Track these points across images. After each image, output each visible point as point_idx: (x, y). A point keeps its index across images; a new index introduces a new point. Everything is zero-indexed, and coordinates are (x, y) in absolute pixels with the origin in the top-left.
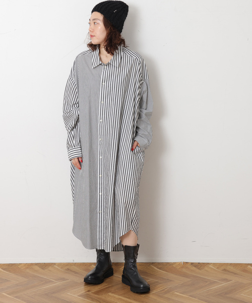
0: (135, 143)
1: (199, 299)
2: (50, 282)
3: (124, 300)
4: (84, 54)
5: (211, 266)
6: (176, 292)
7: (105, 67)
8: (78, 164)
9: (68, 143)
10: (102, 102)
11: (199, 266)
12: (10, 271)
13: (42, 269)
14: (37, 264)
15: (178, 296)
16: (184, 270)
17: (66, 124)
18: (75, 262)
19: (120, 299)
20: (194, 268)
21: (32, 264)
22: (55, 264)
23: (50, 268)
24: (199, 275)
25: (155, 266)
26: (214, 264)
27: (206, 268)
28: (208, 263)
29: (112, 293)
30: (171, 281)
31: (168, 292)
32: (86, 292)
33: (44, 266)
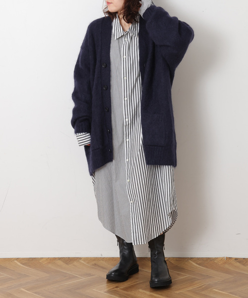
1: (240, 296)
2: (74, 277)
6: (214, 288)
11: (244, 261)
12: (29, 266)
13: (67, 264)
14: (60, 259)
15: (216, 292)
16: (227, 266)
18: (103, 256)
20: (238, 264)
21: (55, 259)
22: (80, 258)
23: (75, 263)
24: (243, 272)
25: (194, 261)
29: (143, 289)
30: (211, 277)
31: (206, 288)
32: (114, 288)
33: (68, 261)
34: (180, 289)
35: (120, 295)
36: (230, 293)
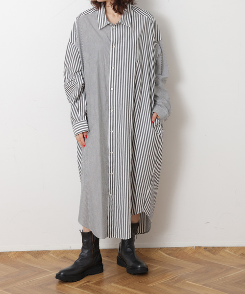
0: (154, 115)
1: (214, 288)
2: (45, 272)
3: (129, 291)
4: (86, 13)
5: (227, 250)
6: (188, 280)
7: (114, 27)
8: (82, 140)
9: (72, 117)
10: (113, 68)
11: (214, 250)
13: (35, 257)
14: (29, 252)
15: (190, 285)
16: (196, 255)
17: (68, 96)
18: (72, 249)
19: (124, 290)
20: (208, 253)
21: (23, 252)
22: (49, 251)
23: (44, 256)
25: (163, 252)
26: (231, 248)
27: (222, 253)
28: (224, 248)
29: (116, 283)
30: (182, 268)
31: (179, 280)
32: (85, 283)
33: (37, 254)
34: (152, 282)
35: (93, 291)
36: (204, 285)
